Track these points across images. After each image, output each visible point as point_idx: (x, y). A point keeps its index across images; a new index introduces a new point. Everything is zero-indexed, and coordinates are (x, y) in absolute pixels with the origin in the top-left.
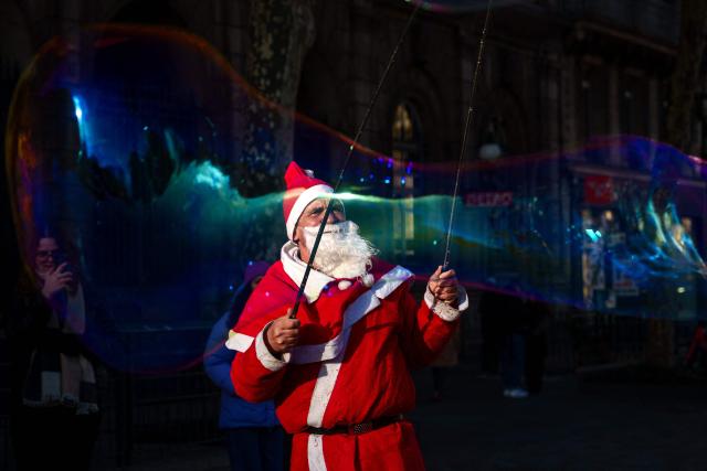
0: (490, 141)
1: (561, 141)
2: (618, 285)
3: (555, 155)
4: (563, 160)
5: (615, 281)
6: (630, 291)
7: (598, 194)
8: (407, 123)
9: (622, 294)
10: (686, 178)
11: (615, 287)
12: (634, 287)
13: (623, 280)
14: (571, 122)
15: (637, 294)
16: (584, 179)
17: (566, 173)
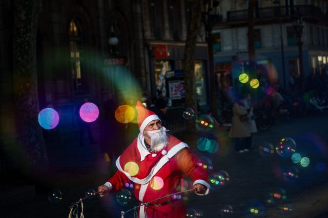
0: (113, 35)
1: (143, 31)
2: (172, 95)
3: (141, 37)
4: (144, 39)
5: (170, 93)
6: (178, 97)
7: (161, 53)
8: (75, 29)
9: (174, 98)
10: (199, 43)
11: (171, 96)
12: (179, 95)
13: (174, 92)
14: (147, 22)
15: (180, 98)
16: (154, 48)
17: (146, 45)
